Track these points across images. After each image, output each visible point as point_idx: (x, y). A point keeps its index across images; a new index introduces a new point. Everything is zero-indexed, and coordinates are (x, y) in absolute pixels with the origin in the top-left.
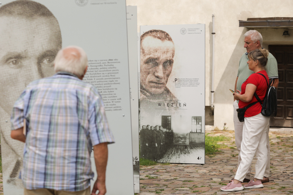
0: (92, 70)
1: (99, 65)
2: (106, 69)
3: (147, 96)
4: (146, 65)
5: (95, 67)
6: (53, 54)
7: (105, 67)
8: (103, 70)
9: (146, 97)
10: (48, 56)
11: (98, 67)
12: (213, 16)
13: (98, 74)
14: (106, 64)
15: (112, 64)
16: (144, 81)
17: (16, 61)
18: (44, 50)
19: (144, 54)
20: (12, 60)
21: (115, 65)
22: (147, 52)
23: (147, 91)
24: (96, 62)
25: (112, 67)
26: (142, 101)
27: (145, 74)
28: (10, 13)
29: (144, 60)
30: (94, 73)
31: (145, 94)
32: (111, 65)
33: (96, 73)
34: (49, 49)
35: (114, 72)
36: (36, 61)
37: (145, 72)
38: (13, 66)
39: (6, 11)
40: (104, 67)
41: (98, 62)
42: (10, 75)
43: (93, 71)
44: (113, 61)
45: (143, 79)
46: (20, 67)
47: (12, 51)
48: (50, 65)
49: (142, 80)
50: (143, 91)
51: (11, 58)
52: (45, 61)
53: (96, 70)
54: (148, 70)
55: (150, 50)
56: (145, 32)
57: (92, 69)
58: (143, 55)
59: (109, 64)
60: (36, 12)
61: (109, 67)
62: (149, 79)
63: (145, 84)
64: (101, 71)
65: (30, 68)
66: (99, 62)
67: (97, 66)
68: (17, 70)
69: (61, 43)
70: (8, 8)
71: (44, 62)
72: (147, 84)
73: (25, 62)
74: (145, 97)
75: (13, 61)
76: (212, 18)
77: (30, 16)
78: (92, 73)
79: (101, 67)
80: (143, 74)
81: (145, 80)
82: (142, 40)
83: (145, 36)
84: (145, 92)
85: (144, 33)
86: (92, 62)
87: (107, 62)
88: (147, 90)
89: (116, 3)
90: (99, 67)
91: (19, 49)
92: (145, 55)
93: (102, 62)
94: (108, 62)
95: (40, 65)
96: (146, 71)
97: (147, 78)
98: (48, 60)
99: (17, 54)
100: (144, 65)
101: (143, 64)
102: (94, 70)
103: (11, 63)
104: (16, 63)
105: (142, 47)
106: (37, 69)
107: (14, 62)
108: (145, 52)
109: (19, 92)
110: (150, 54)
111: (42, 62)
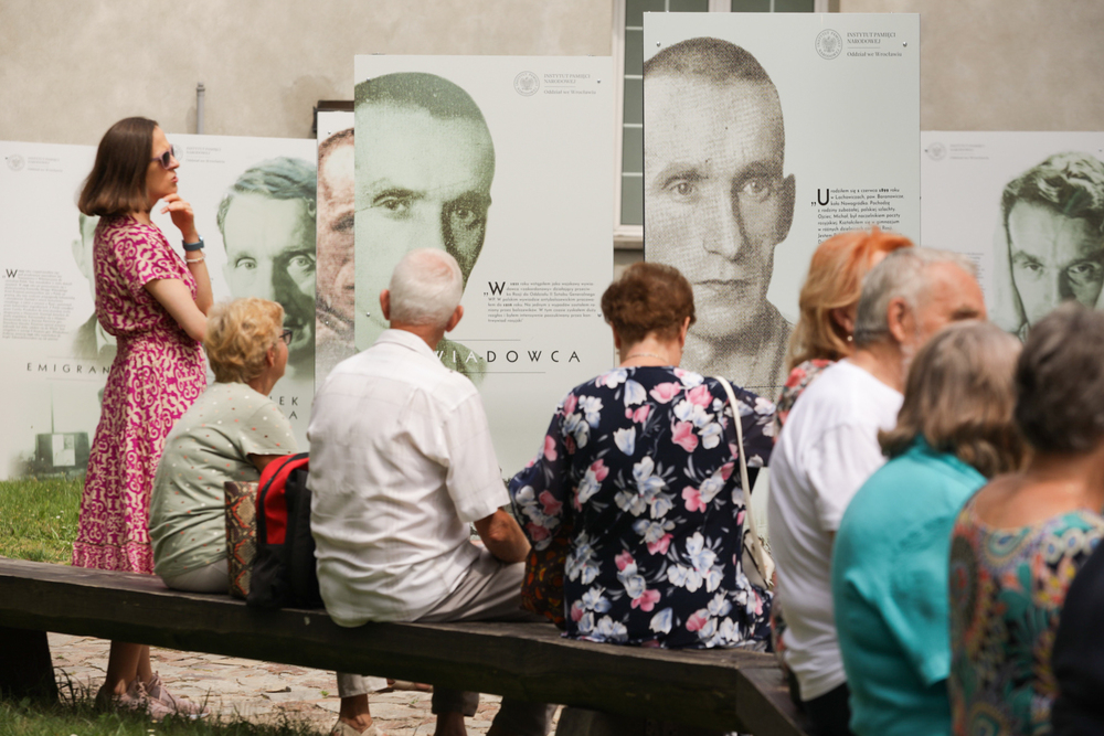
0: (844, 213)
1: (860, 200)
2: (873, 213)
3: (337, 331)
4: (337, 234)
5: (852, 207)
6: (765, 172)
7: (873, 206)
8: (868, 213)
9: (337, 335)
10: (753, 175)
11: (856, 207)
12: (200, 90)
13: (857, 222)
14: (875, 200)
15: (887, 200)
16: (330, 285)
17: (685, 184)
18: (747, 162)
19: (330, 201)
20: (678, 182)
21: (894, 203)
22: (341, 196)
23: (340, 316)
24: (853, 194)
25: (886, 206)
26: (321, 345)
27: (333, 261)
28: (678, 68)
29: (329, 219)
30: (849, 219)
31: (332, 326)
32: (884, 203)
33: (854, 220)
34: (757, 159)
35: (890, 219)
36: (730, 187)
37: (333, 256)
38: (679, 197)
39: (668, 63)
40: (869, 206)
41: (857, 194)
42: (673, 219)
43: (846, 216)
44: (890, 193)
45: (327, 279)
46: (695, 200)
47: (678, 161)
48: (758, 198)
49: (324, 282)
50: (327, 314)
51: (676, 178)
52: (748, 188)
53: (853, 213)
54: (343, 252)
55: (349, 189)
56: (333, 133)
57: (844, 210)
58: (326, 205)
59: (881, 200)
60: (733, 69)
61: (880, 206)
62: (346, 279)
63: (331, 294)
64: (862, 216)
65: (714, 204)
66: (860, 194)
67: (854, 204)
68: (687, 208)
69: (783, 144)
70: (673, 57)
71: (745, 189)
72: (340, 294)
73: (705, 189)
74: (332, 333)
75: (679, 186)
76: (198, 95)
77: (721, 78)
78: (844, 220)
79: (864, 207)
80: (326, 263)
81: (333, 280)
82: (324, 158)
83: (334, 146)
84: (333, 318)
85: (330, 136)
86: (846, 194)
87: (875, 194)
88: (338, 311)
89: (900, 55)
90: (860, 207)
91: (693, 157)
92: (332, 204)
93: (866, 194)
94: (879, 196)
95: (737, 196)
96: (337, 252)
97: (340, 275)
98: (754, 184)
99: (689, 169)
100: (331, 234)
101: (326, 231)
102: (849, 213)
103: (676, 190)
104: (685, 190)
105: (324, 179)
106: (730, 207)
107: (682, 187)
108: (334, 194)
109: (689, 260)
110: (350, 202)
111: (741, 190)
